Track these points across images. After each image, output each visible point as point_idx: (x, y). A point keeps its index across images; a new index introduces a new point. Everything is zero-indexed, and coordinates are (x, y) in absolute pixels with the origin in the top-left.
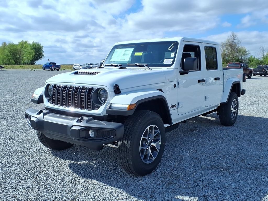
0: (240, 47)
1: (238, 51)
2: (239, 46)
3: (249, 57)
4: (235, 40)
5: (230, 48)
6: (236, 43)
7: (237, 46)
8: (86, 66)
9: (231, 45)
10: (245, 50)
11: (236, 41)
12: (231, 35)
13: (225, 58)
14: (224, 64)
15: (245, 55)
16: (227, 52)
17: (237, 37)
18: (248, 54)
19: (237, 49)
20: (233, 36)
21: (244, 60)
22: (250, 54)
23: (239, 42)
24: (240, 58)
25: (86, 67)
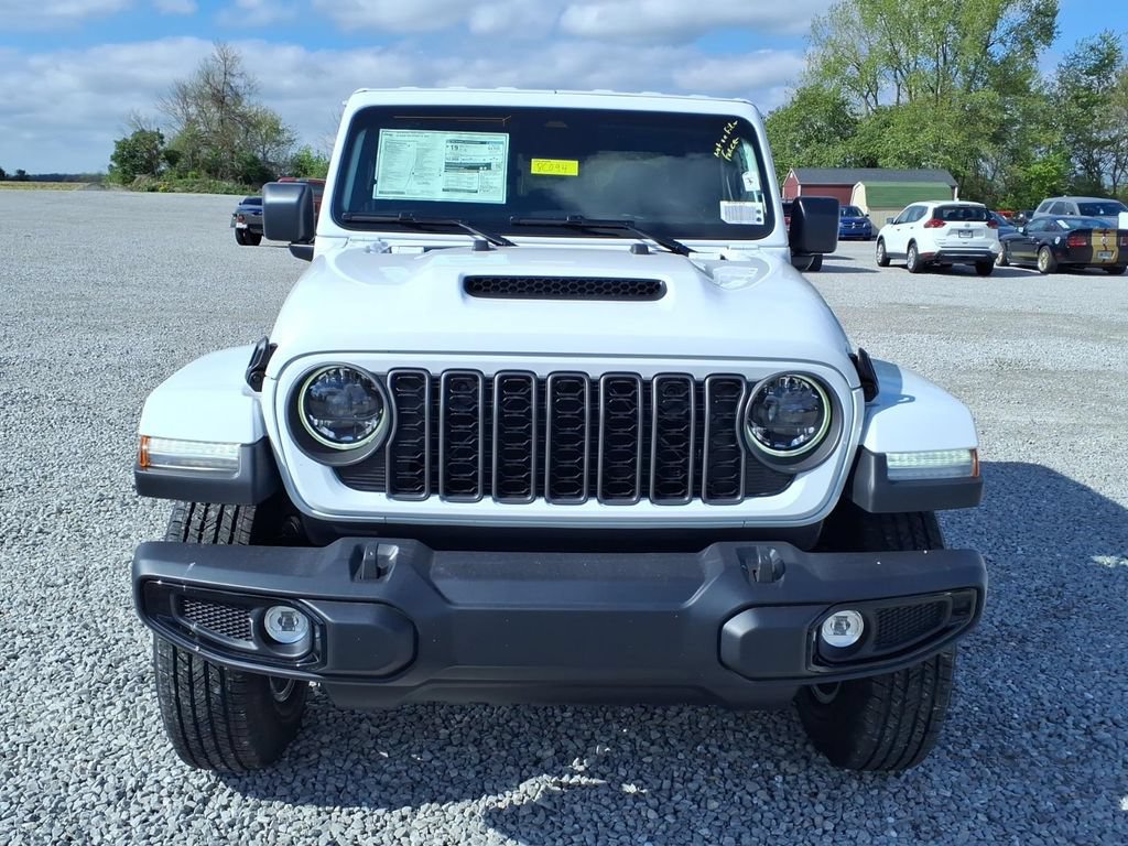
0: (255, 109)
1: (251, 123)
2: (250, 105)
3: (292, 152)
4: (233, 75)
5: (214, 113)
6: (241, 91)
7: (244, 103)
9: (219, 99)
10: (277, 123)
11: (237, 82)
12: (217, 56)
13: (200, 152)
14: (197, 177)
15: (279, 144)
16: (202, 128)
17: (239, 67)
18: (291, 141)
19: (243, 116)
20: (225, 60)
21: (274, 164)
22: (297, 141)
23: (253, 89)
24: (260, 155)
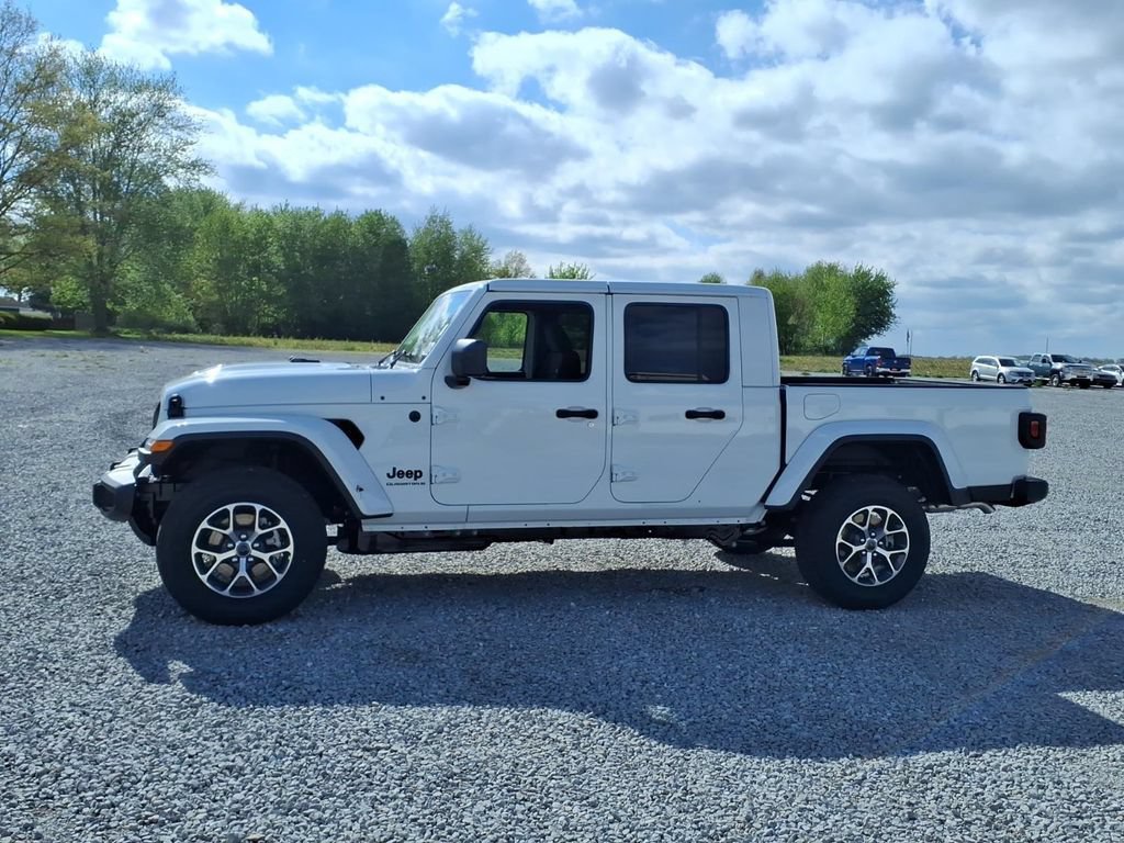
8: (1028, 366)
25: (1028, 370)
